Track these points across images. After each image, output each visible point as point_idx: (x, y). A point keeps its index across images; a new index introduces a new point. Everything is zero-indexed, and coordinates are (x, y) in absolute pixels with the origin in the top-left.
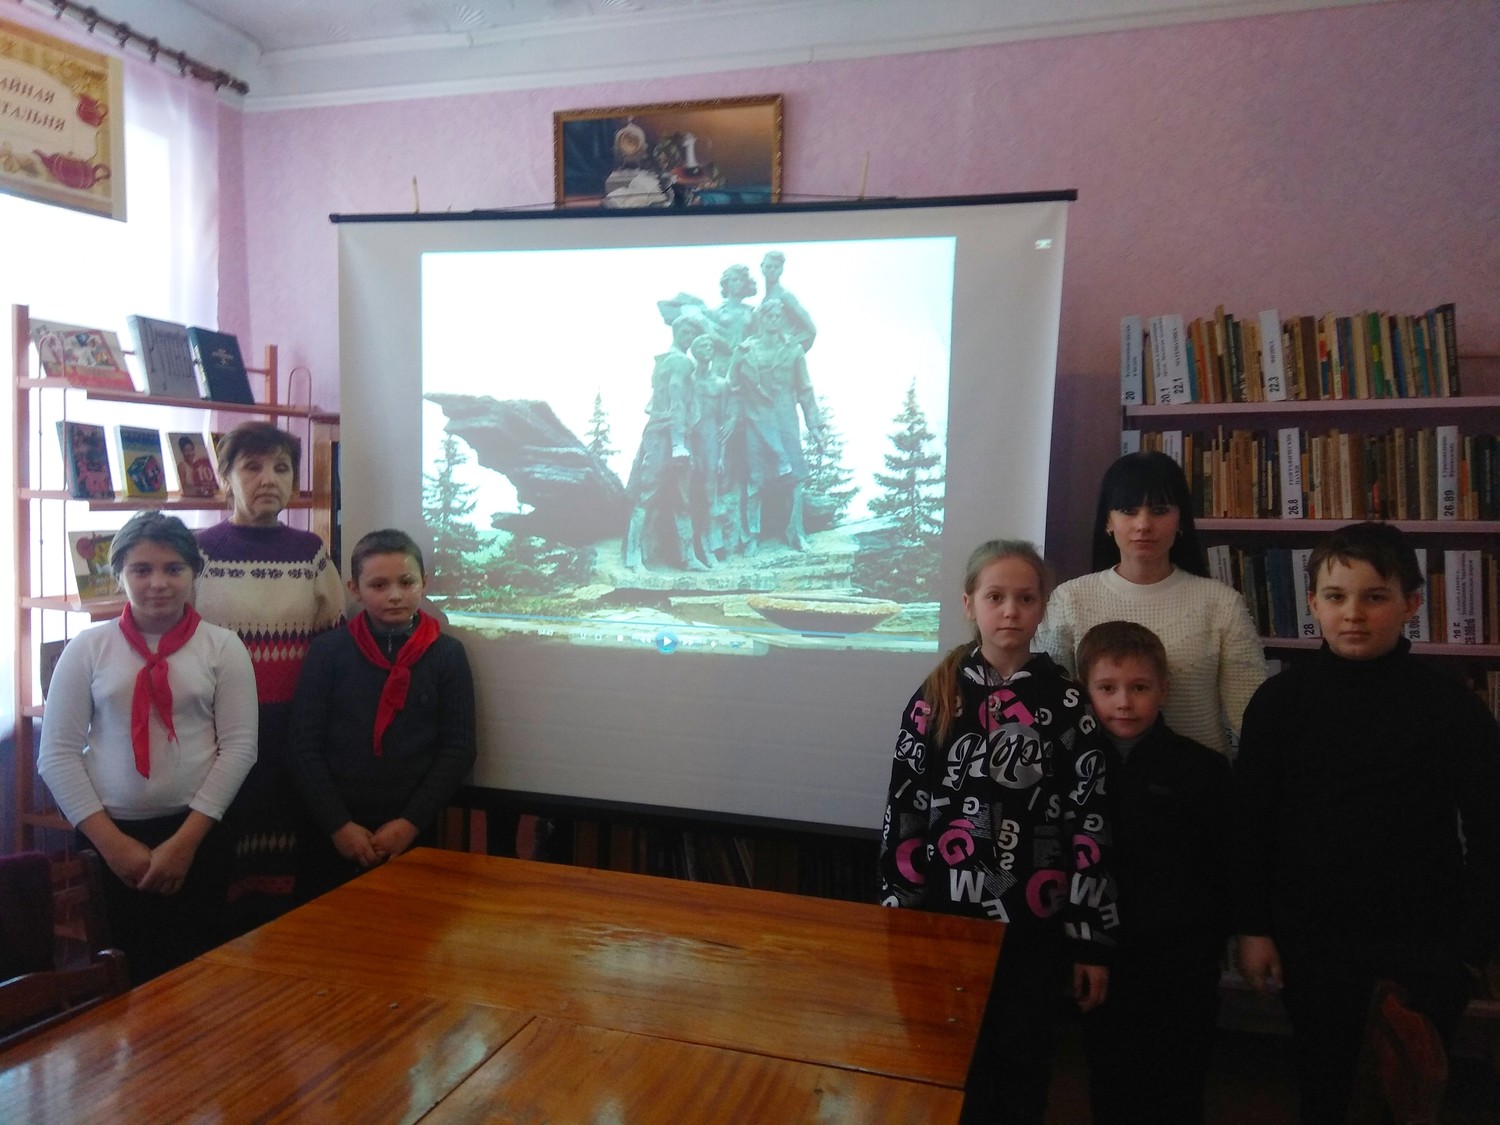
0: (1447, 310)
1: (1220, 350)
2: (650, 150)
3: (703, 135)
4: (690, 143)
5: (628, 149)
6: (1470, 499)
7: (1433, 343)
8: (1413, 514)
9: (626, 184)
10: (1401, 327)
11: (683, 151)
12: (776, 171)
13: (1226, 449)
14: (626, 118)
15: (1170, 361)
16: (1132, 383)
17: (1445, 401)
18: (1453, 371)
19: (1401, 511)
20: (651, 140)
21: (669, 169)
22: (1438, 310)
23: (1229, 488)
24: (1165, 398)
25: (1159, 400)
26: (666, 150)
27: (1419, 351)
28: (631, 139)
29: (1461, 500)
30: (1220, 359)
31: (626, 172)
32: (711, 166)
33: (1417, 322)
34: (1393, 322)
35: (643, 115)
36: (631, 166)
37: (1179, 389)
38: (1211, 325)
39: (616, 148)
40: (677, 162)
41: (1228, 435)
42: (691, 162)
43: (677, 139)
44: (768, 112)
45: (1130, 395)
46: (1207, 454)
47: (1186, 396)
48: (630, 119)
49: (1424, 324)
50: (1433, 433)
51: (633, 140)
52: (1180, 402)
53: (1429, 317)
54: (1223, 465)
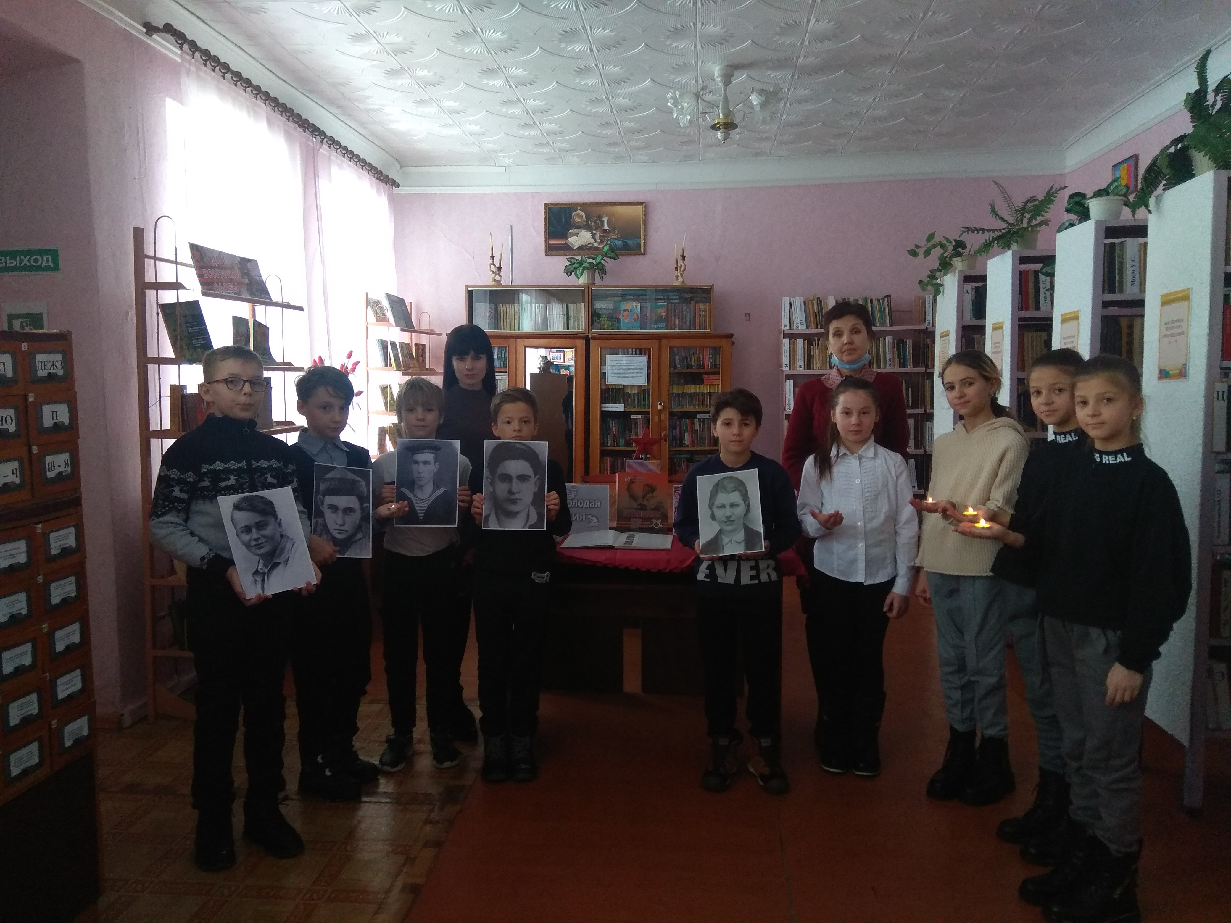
0: (889, 296)
1: (816, 310)
2: (587, 222)
3: (611, 217)
4: (605, 219)
5: (578, 220)
6: (897, 360)
7: (884, 308)
8: (879, 366)
9: (577, 235)
10: (874, 302)
11: (602, 222)
12: (642, 233)
13: (818, 345)
14: (577, 207)
15: (799, 314)
16: (786, 321)
17: (888, 328)
18: (890, 317)
19: (875, 366)
20: (588, 217)
21: (596, 230)
22: (885, 297)
23: (819, 359)
24: (797, 327)
25: (795, 328)
26: (595, 222)
27: (880, 310)
28: (579, 216)
29: (894, 361)
30: (816, 313)
31: (577, 230)
32: (614, 229)
33: (879, 300)
34: (871, 300)
35: (584, 206)
36: (579, 227)
37: (802, 324)
38: (812, 301)
39: (572, 219)
40: (600, 227)
41: (819, 340)
42: (606, 227)
43: (600, 217)
44: (639, 209)
45: (785, 326)
46: (812, 347)
47: (805, 327)
48: (579, 208)
49: (881, 301)
50: (885, 338)
51: (580, 217)
52: (802, 328)
53: (883, 299)
54: (817, 351)
